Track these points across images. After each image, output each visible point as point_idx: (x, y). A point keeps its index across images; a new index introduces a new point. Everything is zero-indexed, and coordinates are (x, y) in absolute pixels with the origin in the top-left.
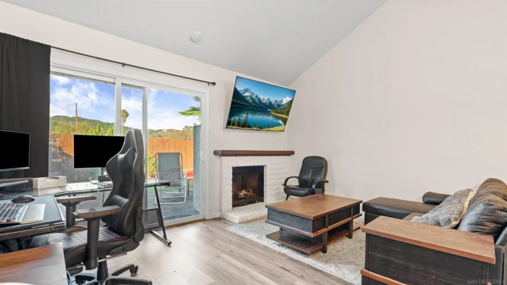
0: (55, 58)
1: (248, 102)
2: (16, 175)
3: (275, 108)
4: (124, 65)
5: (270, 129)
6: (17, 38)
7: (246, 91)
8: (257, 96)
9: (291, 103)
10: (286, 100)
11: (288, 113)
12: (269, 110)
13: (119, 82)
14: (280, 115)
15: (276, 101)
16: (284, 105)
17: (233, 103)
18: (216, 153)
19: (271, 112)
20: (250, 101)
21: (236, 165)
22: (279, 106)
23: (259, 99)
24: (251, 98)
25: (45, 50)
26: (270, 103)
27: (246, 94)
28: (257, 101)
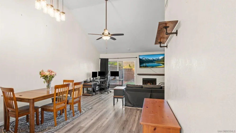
0: (109, 60)
1: (145, 61)
2: (103, 77)
3: (156, 61)
4: (118, 58)
5: (157, 67)
6: (106, 59)
7: (143, 58)
8: (147, 59)
9: (164, 58)
10: (161, 57)
11: (164, 61)
12: (154, 61)
13: (118, 61)
14: (160, 62)
15: (156, 59)
16: (160, 59)
17: (140, 62)
18: (138, 74)
19: (155, 62)
20: (146, 60)
21: (143, 78)
22: (158, 60)
23: (149, 59)
24: (146, 59)
25: (108, 59)
26: (154, 59)
27: (143, 59)
28: (148, 60)
